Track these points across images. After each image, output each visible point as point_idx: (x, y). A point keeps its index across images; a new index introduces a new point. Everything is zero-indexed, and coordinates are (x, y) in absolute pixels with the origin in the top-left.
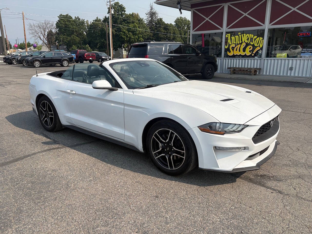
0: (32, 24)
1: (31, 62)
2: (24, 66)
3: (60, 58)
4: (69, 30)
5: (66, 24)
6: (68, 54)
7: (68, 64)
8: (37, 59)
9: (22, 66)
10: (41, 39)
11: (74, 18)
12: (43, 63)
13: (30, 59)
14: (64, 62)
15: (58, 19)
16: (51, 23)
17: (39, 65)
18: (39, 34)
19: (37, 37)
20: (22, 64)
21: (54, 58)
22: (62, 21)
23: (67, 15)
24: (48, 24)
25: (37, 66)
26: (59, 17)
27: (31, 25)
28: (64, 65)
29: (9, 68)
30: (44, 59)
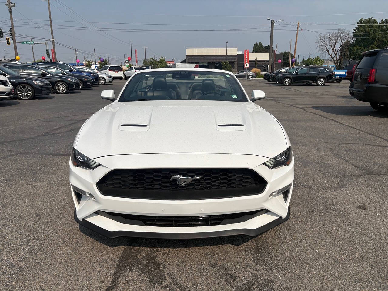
0: (322, 35)
1: (281, 79)
2: (277, 83)
3: (316, 75)
4: (369, 39)
5: (366, 32)
6: (328, 70)
7: (324, 83)
8: (288, 76)
9: (275, 84)
10: (329, 53)
11: (379, 21)
12: (294, 81)
13: (281, 76)
14: (320, 80)
15: (357, 25)
16: (346, 31)
17: (289, 83)
18: (328, 47)
19: (325, 50)
20: (275, 81)
21: (308, 75)
22: (362, 27)
23: (370, 19)
24: (342, 33)
25: (286, 84)
26: (358, 23)
27: (320, 37)
28: (319, 84)
29: (260, 85)
30: (297, 76)
